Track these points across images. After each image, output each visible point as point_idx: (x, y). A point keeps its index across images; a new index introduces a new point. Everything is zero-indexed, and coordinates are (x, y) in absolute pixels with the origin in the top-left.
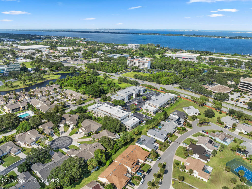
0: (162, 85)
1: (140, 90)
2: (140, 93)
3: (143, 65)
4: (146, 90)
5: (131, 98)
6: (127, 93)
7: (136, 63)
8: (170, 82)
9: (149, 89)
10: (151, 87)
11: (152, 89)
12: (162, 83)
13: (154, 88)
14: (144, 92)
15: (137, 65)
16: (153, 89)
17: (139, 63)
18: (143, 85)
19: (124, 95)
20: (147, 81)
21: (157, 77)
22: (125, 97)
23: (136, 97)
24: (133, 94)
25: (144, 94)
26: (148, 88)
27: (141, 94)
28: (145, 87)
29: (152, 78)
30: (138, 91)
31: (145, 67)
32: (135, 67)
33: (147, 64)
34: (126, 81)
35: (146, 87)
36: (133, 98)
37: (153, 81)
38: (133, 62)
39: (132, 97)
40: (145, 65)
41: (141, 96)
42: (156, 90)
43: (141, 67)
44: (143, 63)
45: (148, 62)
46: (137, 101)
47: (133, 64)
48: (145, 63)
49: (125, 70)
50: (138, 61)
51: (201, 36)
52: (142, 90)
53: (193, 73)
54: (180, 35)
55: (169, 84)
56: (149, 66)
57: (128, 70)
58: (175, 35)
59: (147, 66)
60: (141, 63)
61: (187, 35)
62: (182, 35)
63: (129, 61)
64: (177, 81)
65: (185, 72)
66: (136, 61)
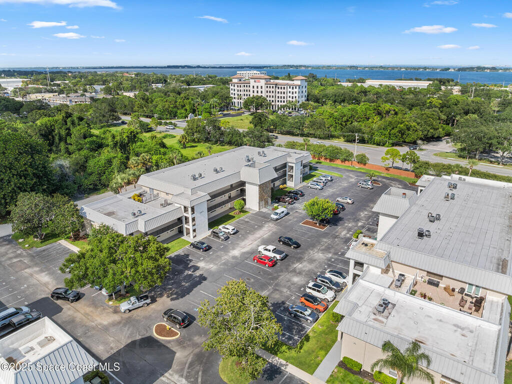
1: (285, 166)
2: (285, 183)
3: (283, 95)
4: (315, 168)
5: (232, 209)
6: (200, 182)
7: (260, 90)
11: (338, 162)
12: (377, 138)
14: (306, 177)
15: (263, 90)
16: (344, 160)
17: (268, 89)
19: (178, 190)
20: (308, 136)
22: (186, 209)
23: (266, 203)
24: (243, 184)
25: (309, 183)
27: (291, 185)
30: (276, 170)
31: (291, 99)
32: (254, 97)
33: (295, 90)
36: (242, 210)
37: (330, 136)
38: (248, 88)
39: (236, 203)
40: (289, 94)
41: (296, 196)
42: (362, 166)
43: (277, 101)
44: (281, 88)
45: (299, 83)
46: (271, 232)
47: (248, 93)
48: (290, 88)
49: (221, 112)
50: (264, 80)
51: (397, 68)
52: (294, 165)
53: (471, 108)
54: (351, 67)
55: (405, 142)
56: (304, 96)
57: (231, 112)
58: (341, 68)
59: (296, 97)
60: (274, 86)
61: (367, 67)
62: (356, 67)
63: (234, 86)
64: (432, 131)
65: (442, 107)
66: (259, 82)
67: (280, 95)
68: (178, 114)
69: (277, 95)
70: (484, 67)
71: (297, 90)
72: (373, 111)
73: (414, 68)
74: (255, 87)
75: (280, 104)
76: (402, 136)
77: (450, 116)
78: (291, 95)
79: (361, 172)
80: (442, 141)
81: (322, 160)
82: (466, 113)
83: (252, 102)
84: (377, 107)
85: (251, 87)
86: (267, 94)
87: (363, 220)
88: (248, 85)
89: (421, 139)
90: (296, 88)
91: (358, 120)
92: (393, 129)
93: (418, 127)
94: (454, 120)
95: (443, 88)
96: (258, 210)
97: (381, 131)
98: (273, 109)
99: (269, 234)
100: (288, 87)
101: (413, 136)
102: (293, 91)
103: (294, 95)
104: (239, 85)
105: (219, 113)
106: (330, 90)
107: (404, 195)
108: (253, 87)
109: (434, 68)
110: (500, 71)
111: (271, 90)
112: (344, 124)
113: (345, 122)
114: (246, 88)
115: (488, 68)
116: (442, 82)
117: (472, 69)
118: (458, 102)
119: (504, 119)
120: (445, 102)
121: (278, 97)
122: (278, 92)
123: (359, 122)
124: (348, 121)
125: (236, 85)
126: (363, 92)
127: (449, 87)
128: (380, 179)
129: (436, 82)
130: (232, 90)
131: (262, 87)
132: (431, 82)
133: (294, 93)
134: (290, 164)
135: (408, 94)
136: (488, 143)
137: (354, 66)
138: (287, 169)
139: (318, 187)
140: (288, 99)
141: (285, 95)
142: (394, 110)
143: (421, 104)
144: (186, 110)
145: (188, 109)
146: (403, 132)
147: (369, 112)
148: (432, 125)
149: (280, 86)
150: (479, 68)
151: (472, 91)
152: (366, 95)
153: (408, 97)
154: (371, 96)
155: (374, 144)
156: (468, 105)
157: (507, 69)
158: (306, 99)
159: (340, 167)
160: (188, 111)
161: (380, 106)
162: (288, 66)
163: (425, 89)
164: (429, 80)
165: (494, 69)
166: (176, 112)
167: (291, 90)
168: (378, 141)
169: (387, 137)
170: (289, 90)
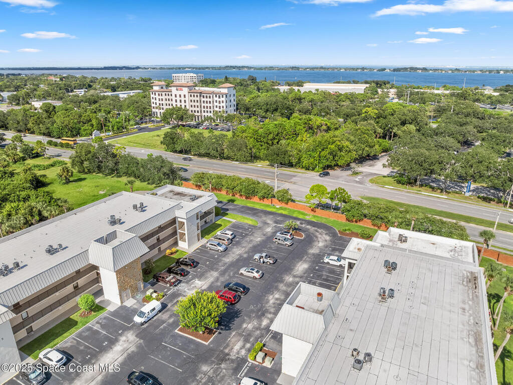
0: (303, 171)
1: (174, 221)
2: (176, 244)
3: (209, 105)
4: (220, 212)
7: (183, 99)
8: (345, 158)
9: (240, 201)
10: (251, 190)
11: (256, 199)
12: (305, 162)
13: (268, 194)
14: (207, 230)
15: (187, 99)
16: (263, 198)
17: (193, 98)
18: (201, 182)
20: (228, 158)
21: (271, 137)
24: (95, 266)
25: (209, 241)
26: (230, 197)
28: (216, 188)
29: (251, 142)
31: (217, 109)
33: (221, 99)
34: (111, 164)
35: (224, 192)
37: (254, 158)
38: (170, 97)
39: (81, 301)
40: (215, 104)
42: (284, 205)
43: (203, 112)
44: (207, 96)
45: (225, 91)
46: (125, 355)
47: (170, 102)
48: (216, 96)
49: (137, 126)
50: (187, 88)
51: (337, 69)
52: (185, 221)
53: (408, 118)
54: (293, 68)
55: (337, 165)
56: (232, 106)
57: (150, 125)
58: (283, 69)
59: (223, 107)
60: (198, 95)
61: (308, 68)
62: (297, 68)
63: (155, 95)
64: (367, 149)
65: (378, 118)
66: (181, 90)
67: (206, 105)
68: (81, 131)
69: (203, 105)
70: (416, 68)
71: (224, 99)
72: (303, 126)
73: (353, 69)
74: (178, 96)
75: (206, 114)
76: (334, 158)
77: (387, 128)
78: (218, 104)
79: (282, 215)
80: (378, 159)
81: (237, 196)
82: (403, 123)
83: (171, 115)
84: (307, 121)
85: (173, 95)
86: (191, 104)
87: (270, 313)
88: (170, 93)
89: (355, 160)
90: (223, 97)
91: (286, 137)
92: (323, 150)
93: (351, 147)
94: (391, 132)
95: (379, 91)
96: (119, 304)
97: (309, 153)
98: (198, 120)
99: (123, 357)
100: (214, 96)
101: (346, 159)
102: (219, 100)
103: (222, 105)
104: (160, 93)
105: (135, 127)
106: (263, 97)
107: (320, 297)
108: (176, 95)
109: (371, 69)
110: (431, 71)
111: (196, 99)
112: (271, 142)
113: (271, 140)
114: (167, 97)
115: (419, 69)
116: (379, 84)
117: (405, 69)
118: (395, 112)
119: (442, 133)
120: (382, 112)
121: (204, 107)
122: (204, 101)
123: (288, 139)
124: (274, 139)
125: (157, 93)
126: (298, 99)
127: (386, 90)
128: (303, 226)
129: (373, 84)
130: (153, 99)
131: (185, 95)
132: (368, 85)
133: (221, 102)
134: (179, 219)
135: (344, 100)
136: (429, 169)
137: (296, 67)
138: (177, 225)
139: (219, 248)
140: (215, 109)
141: (211, 105)
142: (326, 125)
143: (356, 114)
144: (92, 125)
145: (94, 124)
146: (334, 153)
147: (298, 127)
148: (367, 142)
149: (205, 95)
150: (412, 69)
151: (407, 95)
152: (300, 102)
153: (344, 103)
154: (306, 105)
155: (303, 168)
156: (404, 114)
157: (436, 70)
158: (235, 108)
159: (257, 207)
160: (94, 126)
161: (310, 120)
162: (231, 67)
163: (362, 94)
164: (366, 82)
165: (425, 69)
166: (80, 129)
167: (217, 99)
168: (307, 165)
169: (317, 160)
170: (215, 99)
